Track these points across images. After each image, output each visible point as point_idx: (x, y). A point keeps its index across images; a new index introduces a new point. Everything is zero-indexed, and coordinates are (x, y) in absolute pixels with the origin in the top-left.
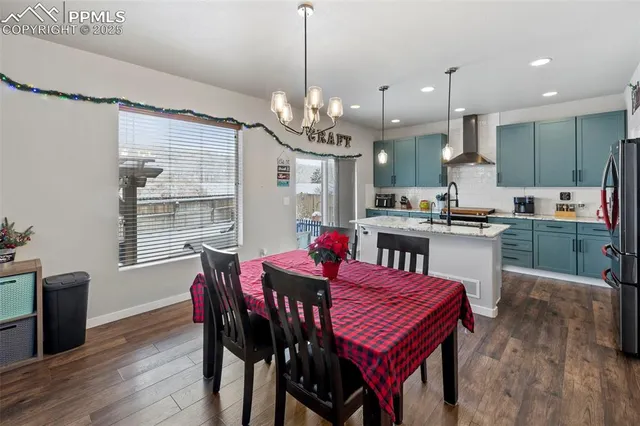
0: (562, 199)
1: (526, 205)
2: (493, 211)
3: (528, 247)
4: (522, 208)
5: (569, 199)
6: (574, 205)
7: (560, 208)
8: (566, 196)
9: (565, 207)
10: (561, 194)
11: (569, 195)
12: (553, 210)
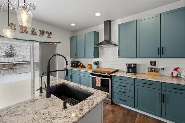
0: (151, 65)
1: (132, 68)
2: (117, 71)
3: (132, 95)
4: (130, 70)
5: (155, 65)
6: (158, 69)
7: (151, 70)
8: (153, 63)
9: (153, 70)
10: (151, 62)
11: (155, 62)
12: (146, 71)
